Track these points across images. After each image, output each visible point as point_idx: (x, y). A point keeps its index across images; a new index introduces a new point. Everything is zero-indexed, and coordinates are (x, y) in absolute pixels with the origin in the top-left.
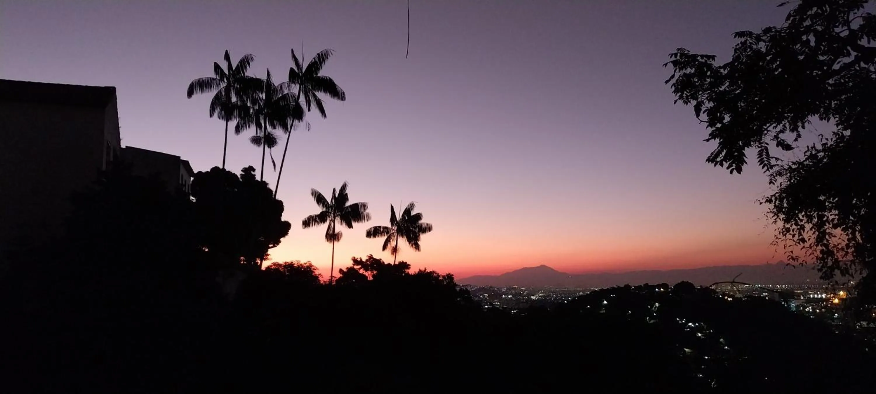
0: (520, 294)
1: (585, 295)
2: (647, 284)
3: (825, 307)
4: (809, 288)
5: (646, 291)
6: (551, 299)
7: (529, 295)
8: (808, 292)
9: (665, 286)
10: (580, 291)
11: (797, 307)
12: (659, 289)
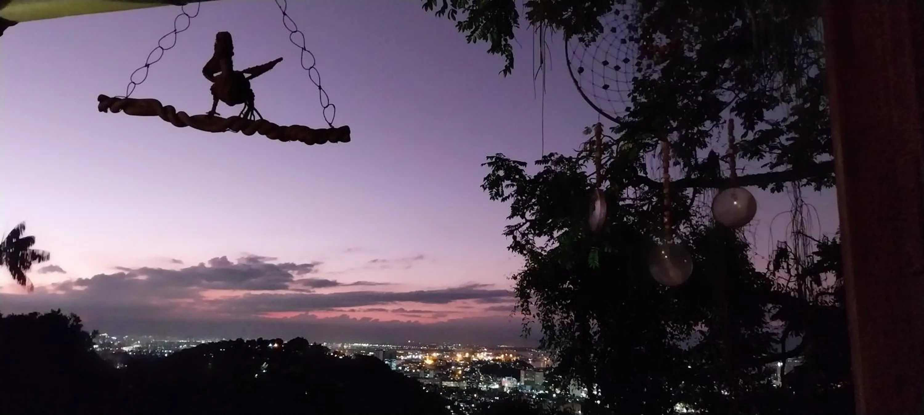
0: (109, 345)
1: (190, 348)
2: (261, 338)
3: (420, 368)
4: (409, 349)
5: (259, 346)
6: (147, 352)
7: (121, 345)
8: (407, 353)
9: (279, 341)
10: (182, 344)
11: (397, 366)
12: (273, 344)
